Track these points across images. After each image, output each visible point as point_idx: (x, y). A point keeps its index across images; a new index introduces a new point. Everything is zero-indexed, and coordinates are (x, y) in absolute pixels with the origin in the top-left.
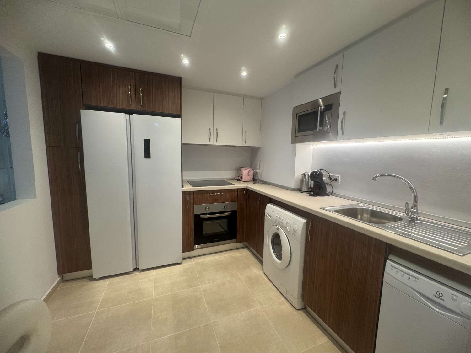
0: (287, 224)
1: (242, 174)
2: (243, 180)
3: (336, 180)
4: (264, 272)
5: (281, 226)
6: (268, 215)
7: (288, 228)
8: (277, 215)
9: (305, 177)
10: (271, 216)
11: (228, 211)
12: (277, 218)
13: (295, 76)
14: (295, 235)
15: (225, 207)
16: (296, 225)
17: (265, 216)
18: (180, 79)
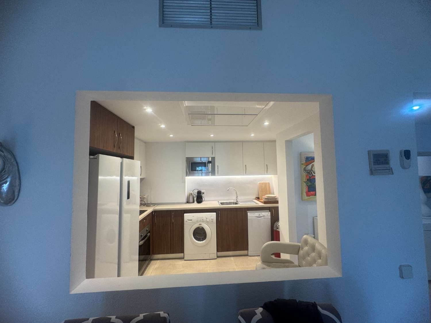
3: (203, 193)
4: (185, 260)
5: (202, 221)
6: (188, 220)
7: (208, 220)
8: (197, 217)
9: (191, 194)
10: (191, 220)
11: (148, 233)
12: (198, 219)
13: (185, 141)
14: (213, 222)
15: (147, 230)
16: (213, 217)
17: (185, 222)
18: (133, 127)
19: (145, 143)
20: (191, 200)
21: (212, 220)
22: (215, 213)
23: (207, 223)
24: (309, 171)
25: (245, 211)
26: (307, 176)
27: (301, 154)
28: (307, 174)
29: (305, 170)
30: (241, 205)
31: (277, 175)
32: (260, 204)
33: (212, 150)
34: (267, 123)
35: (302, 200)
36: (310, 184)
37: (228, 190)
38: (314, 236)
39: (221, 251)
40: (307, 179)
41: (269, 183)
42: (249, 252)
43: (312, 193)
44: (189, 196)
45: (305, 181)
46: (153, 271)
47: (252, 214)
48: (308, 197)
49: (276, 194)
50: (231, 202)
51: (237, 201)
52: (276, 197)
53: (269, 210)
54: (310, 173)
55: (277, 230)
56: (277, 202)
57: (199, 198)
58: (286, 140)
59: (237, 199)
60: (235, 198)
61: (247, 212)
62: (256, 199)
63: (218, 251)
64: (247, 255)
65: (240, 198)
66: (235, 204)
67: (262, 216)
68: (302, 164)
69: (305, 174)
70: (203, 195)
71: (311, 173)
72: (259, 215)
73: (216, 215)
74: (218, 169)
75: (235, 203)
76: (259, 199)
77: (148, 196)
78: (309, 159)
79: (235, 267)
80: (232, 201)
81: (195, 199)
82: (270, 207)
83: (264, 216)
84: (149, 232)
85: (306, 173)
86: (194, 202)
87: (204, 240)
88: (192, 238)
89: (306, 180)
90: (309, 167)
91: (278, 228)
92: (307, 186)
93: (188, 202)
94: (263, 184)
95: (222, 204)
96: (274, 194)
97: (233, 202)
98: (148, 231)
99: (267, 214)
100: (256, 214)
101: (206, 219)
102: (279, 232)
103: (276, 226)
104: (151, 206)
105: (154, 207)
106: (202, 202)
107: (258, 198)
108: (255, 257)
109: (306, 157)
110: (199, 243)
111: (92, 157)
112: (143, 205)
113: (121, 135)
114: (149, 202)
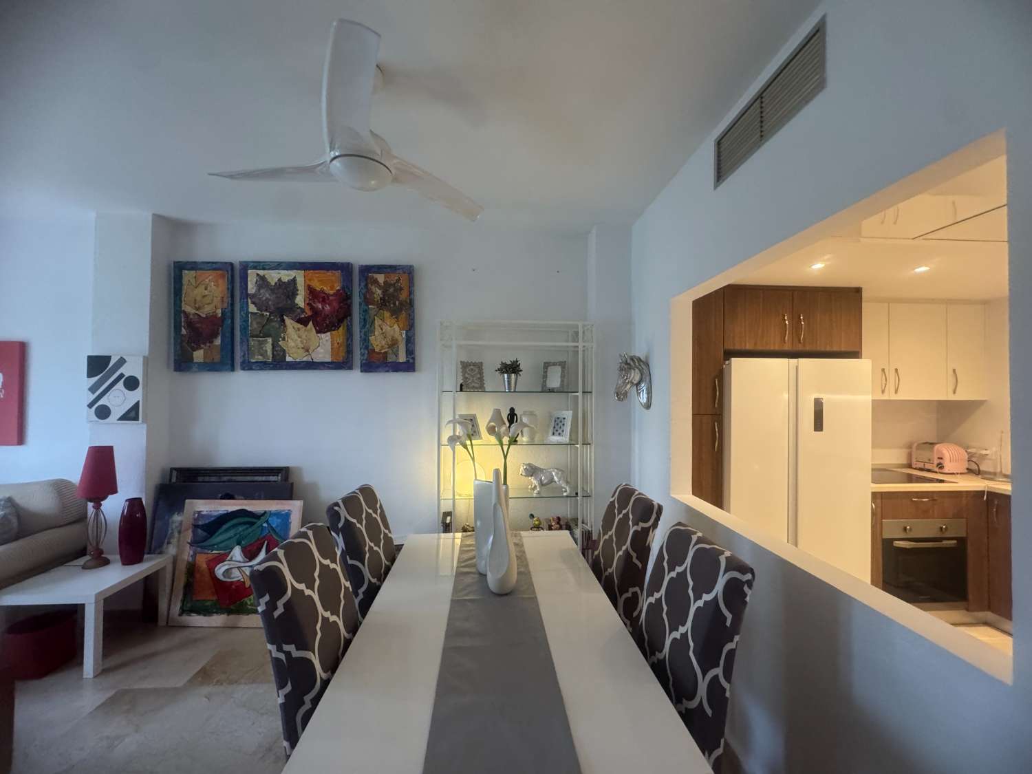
1: (941, 458)
11: (949, 538)
15: (941, 528)
18: (858, 290)
19: (985, 302)
84: (959, 540)
98: (948, 535)
111: (727, 362)
112: (974, 473)
113: (802, 318)
114: (999, 470)
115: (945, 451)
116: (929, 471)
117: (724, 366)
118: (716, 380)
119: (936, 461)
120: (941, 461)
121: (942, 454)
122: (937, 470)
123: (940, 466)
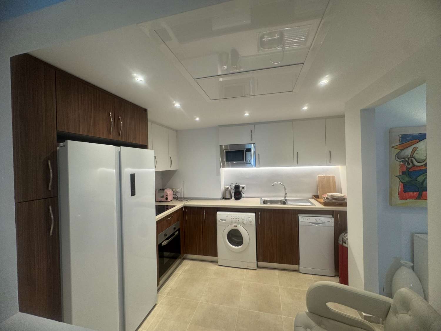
0: (243, 220)
1: (167, 195)
2: (169, 201)
3: (243, 188)
4: (219, 265)
5: (238, 223)
6: (221, 220)
7: (245, 222)
8: (232, 217)
9: (228, 189)
10: (225, 220)
11: (176, 231)
12: (233, 219)
13: (219, 126)
14: (251, 224)
15: (174, 228)
16: (251, 218)
17: (218, 222)
18: (146, 110)
19: (176, 131)
20: (228, 196)
21: (250, 222)
22: (254, 214)
23: (244, 225)
24: (407, 159)
25: (295, 213)
26: (401, 166)
27: (390, 131)
28: (402, 163)
29: (398, 156)
30: (290, 205)
31: (345, 165)
32: (318, 206)
33: (252, 135)
34: (324, 81)
35: (391, 204)
36: (407, 179)
37: (273, 185)
38: (413, 265)
39: (263, 261)
40: (402, 172)
41: (333, 177)
42: (300, 268)
43: (412, 195)
44: (225, 190)
45: (398, 174)
46: (182, 273)
47: (305, 219)
48: (404, 201)
49: (344, 193)
50: (278, 200)
51: (286, 200)
52: (343, 196)
53: (332, 215)
54: (408, 162)
55: (344, 244)
56: (344, 204)
57: (238, 194)
58: (362, 108)
59: (285, 197)
60: (283, 195)
61: (298, 215)
62: (313, 198)
63: (258, 260)
64: (298, 271)
65: (289, 196)
66: (283, 204)
67: (321, 222)
68: (392, 147)
69: (397, 164)
70: (242, 191)
71: (412, 162)
72: (316, 220)
73: (255, 216)
74: (259, 158)
75: (283, 201)
76: (318, 198)
77: (181, 189)
78: (408, 139)
79: (279, 286)
80: (280, 199)
81: (233, 194)
82: (333, 211)
83: (323, 223)
84: (179, 230)
85: (401, 161)
86: (231, 198)
87: (240, 245)
88: (226, 241)
89: (401, 174)
90: (408, 152)
91: (345, 243)
92: (402, 183)
93: (224, 198)
94: (324, 179)
95: (265, 202)
96: (341, 193)
97: (281, 201)
98: (176, 230)
99: (329, 221)
100: (313, 219)
101: (242, 220)
102: (346, 249)
103: (343, 239)
104: (183, 201)
105: (185, 202)
106: (241, 199)
107: (316, 197)
108: (309, 275)
109: (400, 136)
110: (234, 249)
111: (61, 144)
112: (175, 199)
113: (120, 117)
114: (182, 197)
115: (168, 192)
116: (163, 201)
117: (58, 148)
118: (49, 162)
119: (165, 197)
120: (167, 197)
121: (167, 193)
122: (165, 200)
123: (167, 199)
